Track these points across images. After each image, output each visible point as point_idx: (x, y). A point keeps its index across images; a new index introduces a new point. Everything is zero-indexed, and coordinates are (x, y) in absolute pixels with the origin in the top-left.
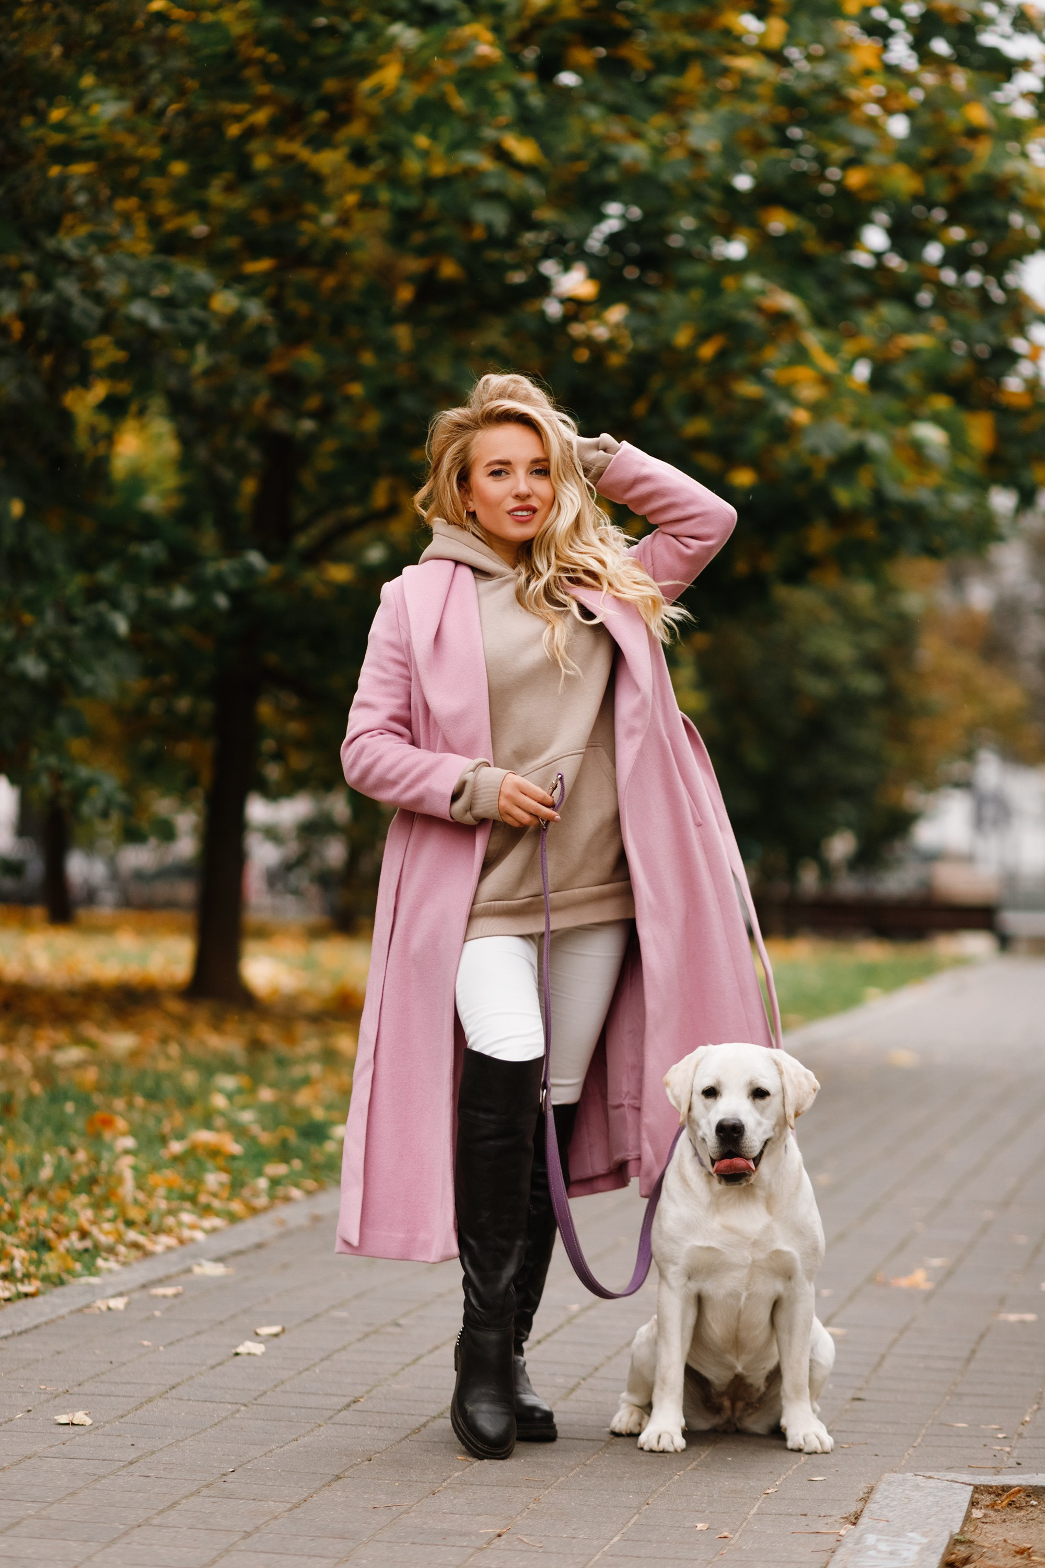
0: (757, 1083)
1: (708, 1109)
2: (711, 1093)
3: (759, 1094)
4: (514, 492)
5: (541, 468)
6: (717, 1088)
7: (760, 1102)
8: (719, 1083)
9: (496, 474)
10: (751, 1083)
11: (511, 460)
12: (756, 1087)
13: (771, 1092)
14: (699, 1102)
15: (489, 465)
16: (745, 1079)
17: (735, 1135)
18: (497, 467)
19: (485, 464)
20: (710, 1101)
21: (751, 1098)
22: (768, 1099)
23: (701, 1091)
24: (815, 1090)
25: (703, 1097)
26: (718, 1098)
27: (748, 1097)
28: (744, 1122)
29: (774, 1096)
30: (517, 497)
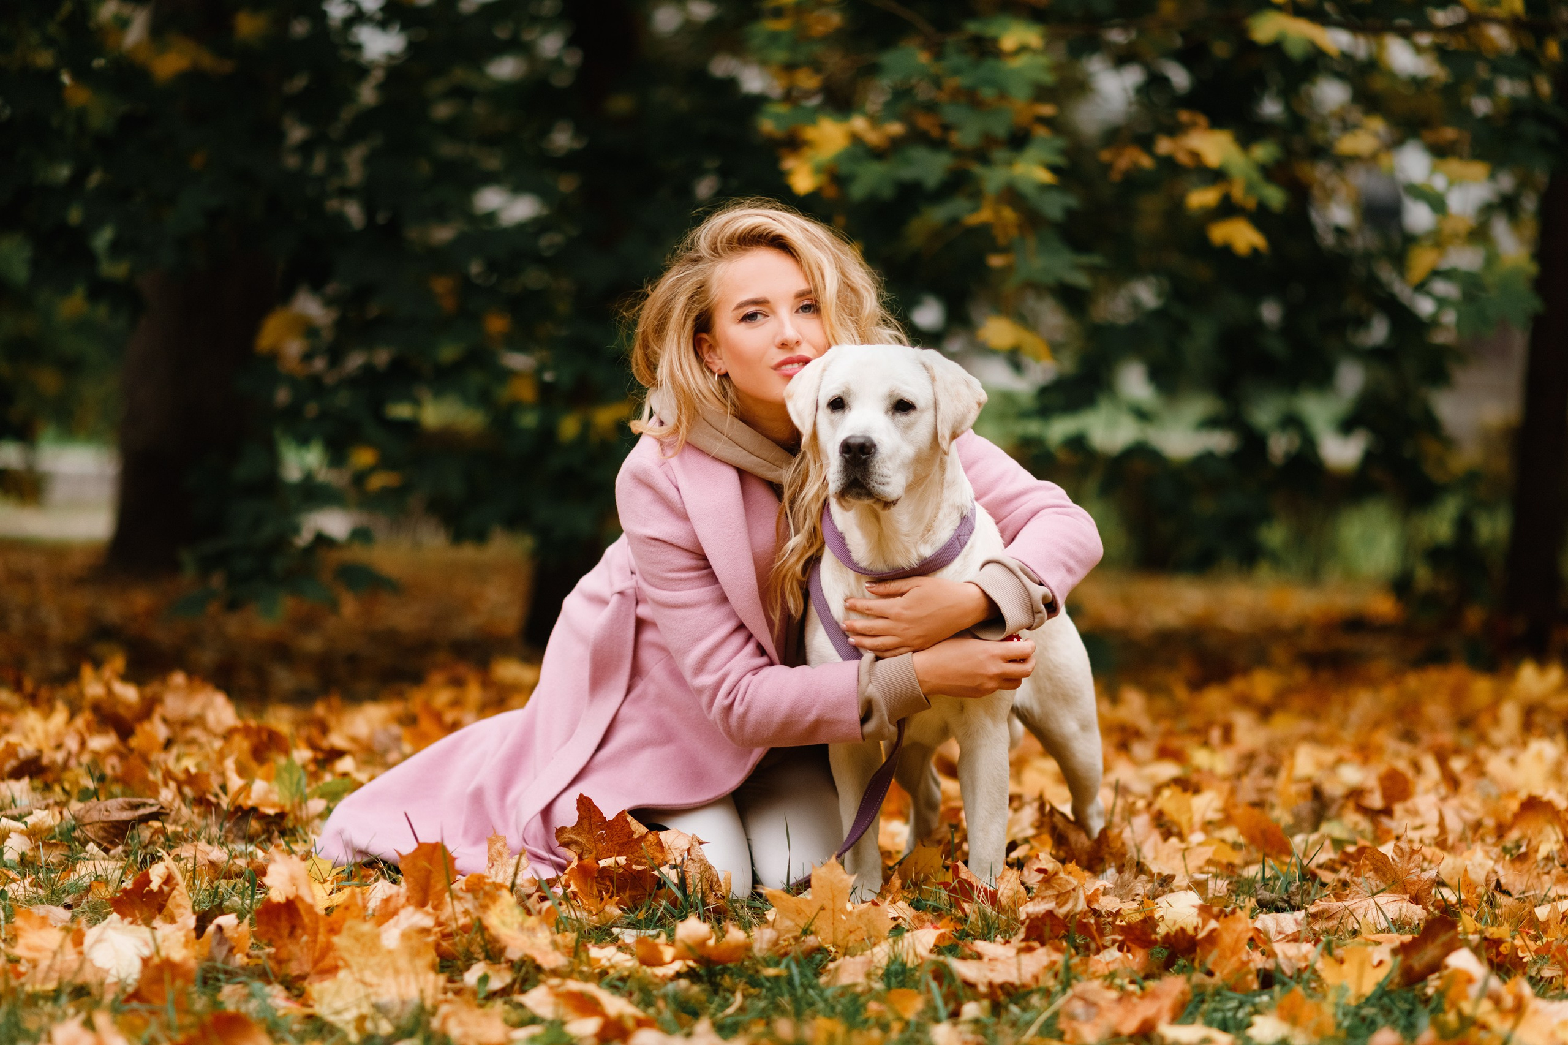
0: (898, 394)
1: (833, 425)
2: (838, 404)
3: (902, 406)
4: (778, 340)
5: (809, 303)
6: (847, 399)
7: (902, 418)
8: (848, 392)
9: (750, 318)
10: (891, 395)
11: (768, 296)
12: (898, 398)
13: (917, 406)
14: (824, 415)
15: (741, 306)
16: (883, 389)
17: (865, 457)
18: (751, 309)
19: (733, 307)
20: (837, 416)
21: (890, 413)
22: (913, 415)
23: (826, 404)
24: (979, 404)
25: (828, 411)
26: (847, 411)
27: (886, 412)
28: (876, 442)
29: (922, 411)
30: (784, 345)
